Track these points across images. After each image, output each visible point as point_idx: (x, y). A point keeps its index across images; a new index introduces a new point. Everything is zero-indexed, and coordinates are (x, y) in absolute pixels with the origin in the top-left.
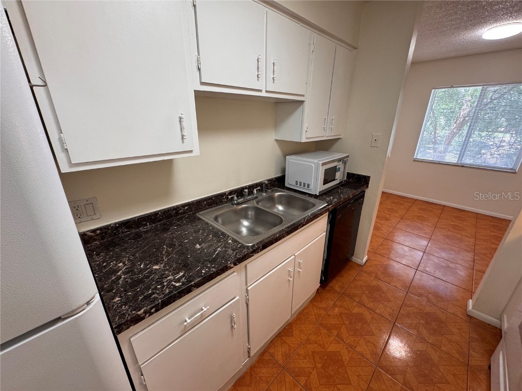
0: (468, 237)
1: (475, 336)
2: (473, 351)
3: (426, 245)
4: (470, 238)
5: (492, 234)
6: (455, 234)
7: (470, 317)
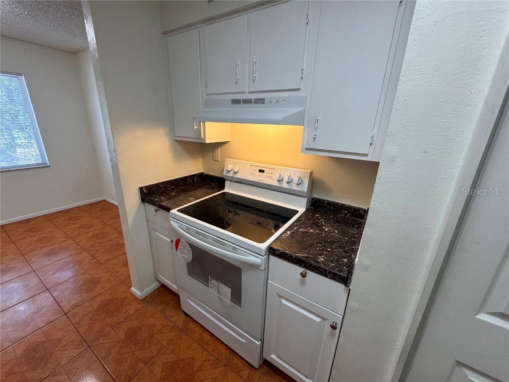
0: (64, 241)
1: (161, 307)
2: (172, 317)
3: (39, 280)
4: (66, 241)
5: (77, 226)
6: (52, 247)
7: (144, 299)
